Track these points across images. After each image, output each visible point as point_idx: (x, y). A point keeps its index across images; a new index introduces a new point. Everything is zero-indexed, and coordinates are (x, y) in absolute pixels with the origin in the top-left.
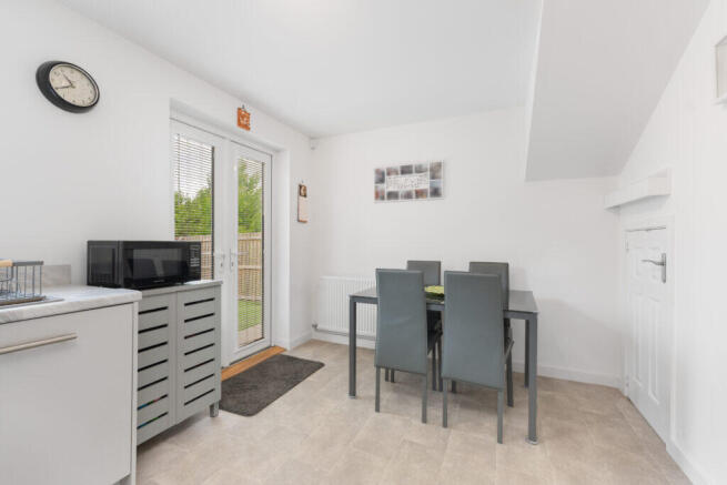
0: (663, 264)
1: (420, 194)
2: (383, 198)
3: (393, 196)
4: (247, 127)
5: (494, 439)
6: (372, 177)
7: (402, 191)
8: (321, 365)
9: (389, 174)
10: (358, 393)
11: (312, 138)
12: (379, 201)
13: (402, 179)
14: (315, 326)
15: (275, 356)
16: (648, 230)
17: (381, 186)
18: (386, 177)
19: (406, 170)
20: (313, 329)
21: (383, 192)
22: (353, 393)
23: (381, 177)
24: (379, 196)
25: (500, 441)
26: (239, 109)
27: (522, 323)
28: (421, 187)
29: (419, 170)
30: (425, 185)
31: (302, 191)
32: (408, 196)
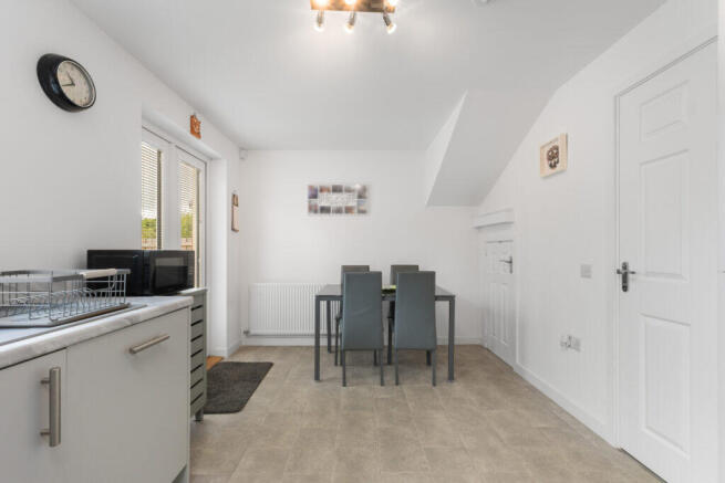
0: (511, 262)
1: (349, 210)
2: (316, 212)
3: (325, 210)
4: (198, 135)
5: (430, 385)
6: (306, 193)
7: (333, 206)
8: (271, 365)
9: (322, 190)
10: (321, 378)
11: (242, 149)
12: (312, 214)
13: (334, 196)
14: (247, 333)
15: (216, 365)
16: (500, 242)
17: (314, 201)
18: (319, 194)
19: (337, 189)
20: (243, 336)
21: (316, 206)
22: (317, 378)
23: (314, 194)
24: (313, 209)
25: (434, 384)
26: (192, 117)
27: (447, 303)
28: (350, 204)
29: (349, 190)
30: (353, 203)
31: (235, 201)
32: (338, 211)
